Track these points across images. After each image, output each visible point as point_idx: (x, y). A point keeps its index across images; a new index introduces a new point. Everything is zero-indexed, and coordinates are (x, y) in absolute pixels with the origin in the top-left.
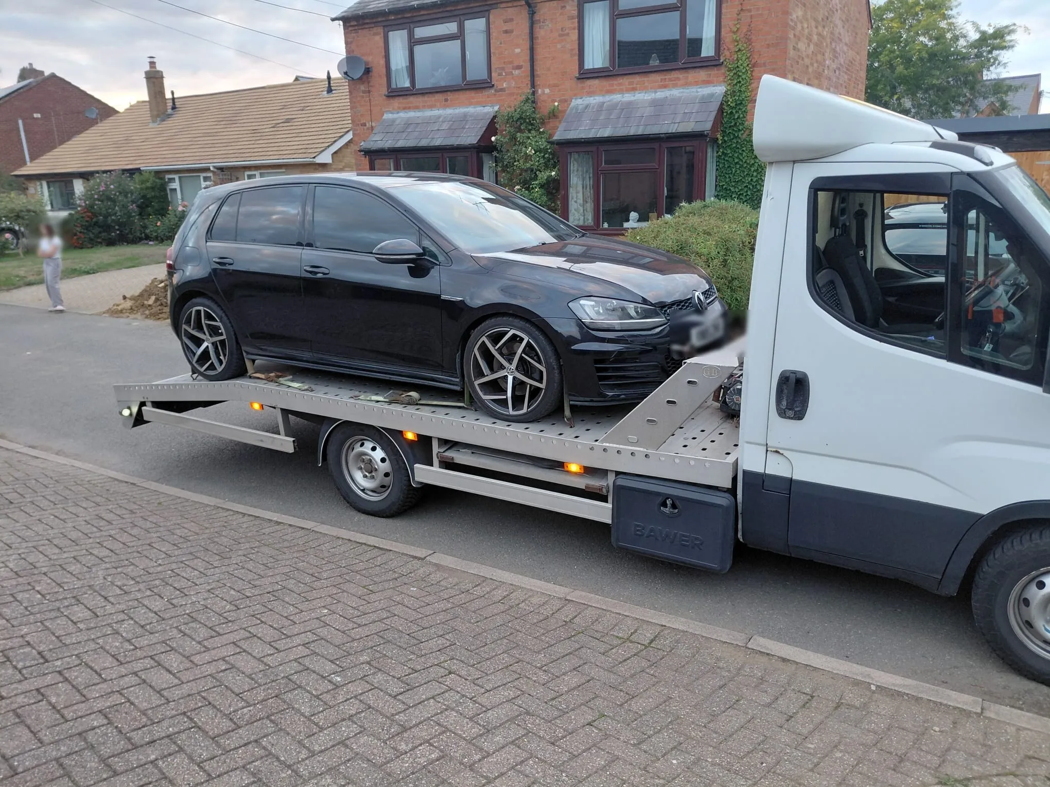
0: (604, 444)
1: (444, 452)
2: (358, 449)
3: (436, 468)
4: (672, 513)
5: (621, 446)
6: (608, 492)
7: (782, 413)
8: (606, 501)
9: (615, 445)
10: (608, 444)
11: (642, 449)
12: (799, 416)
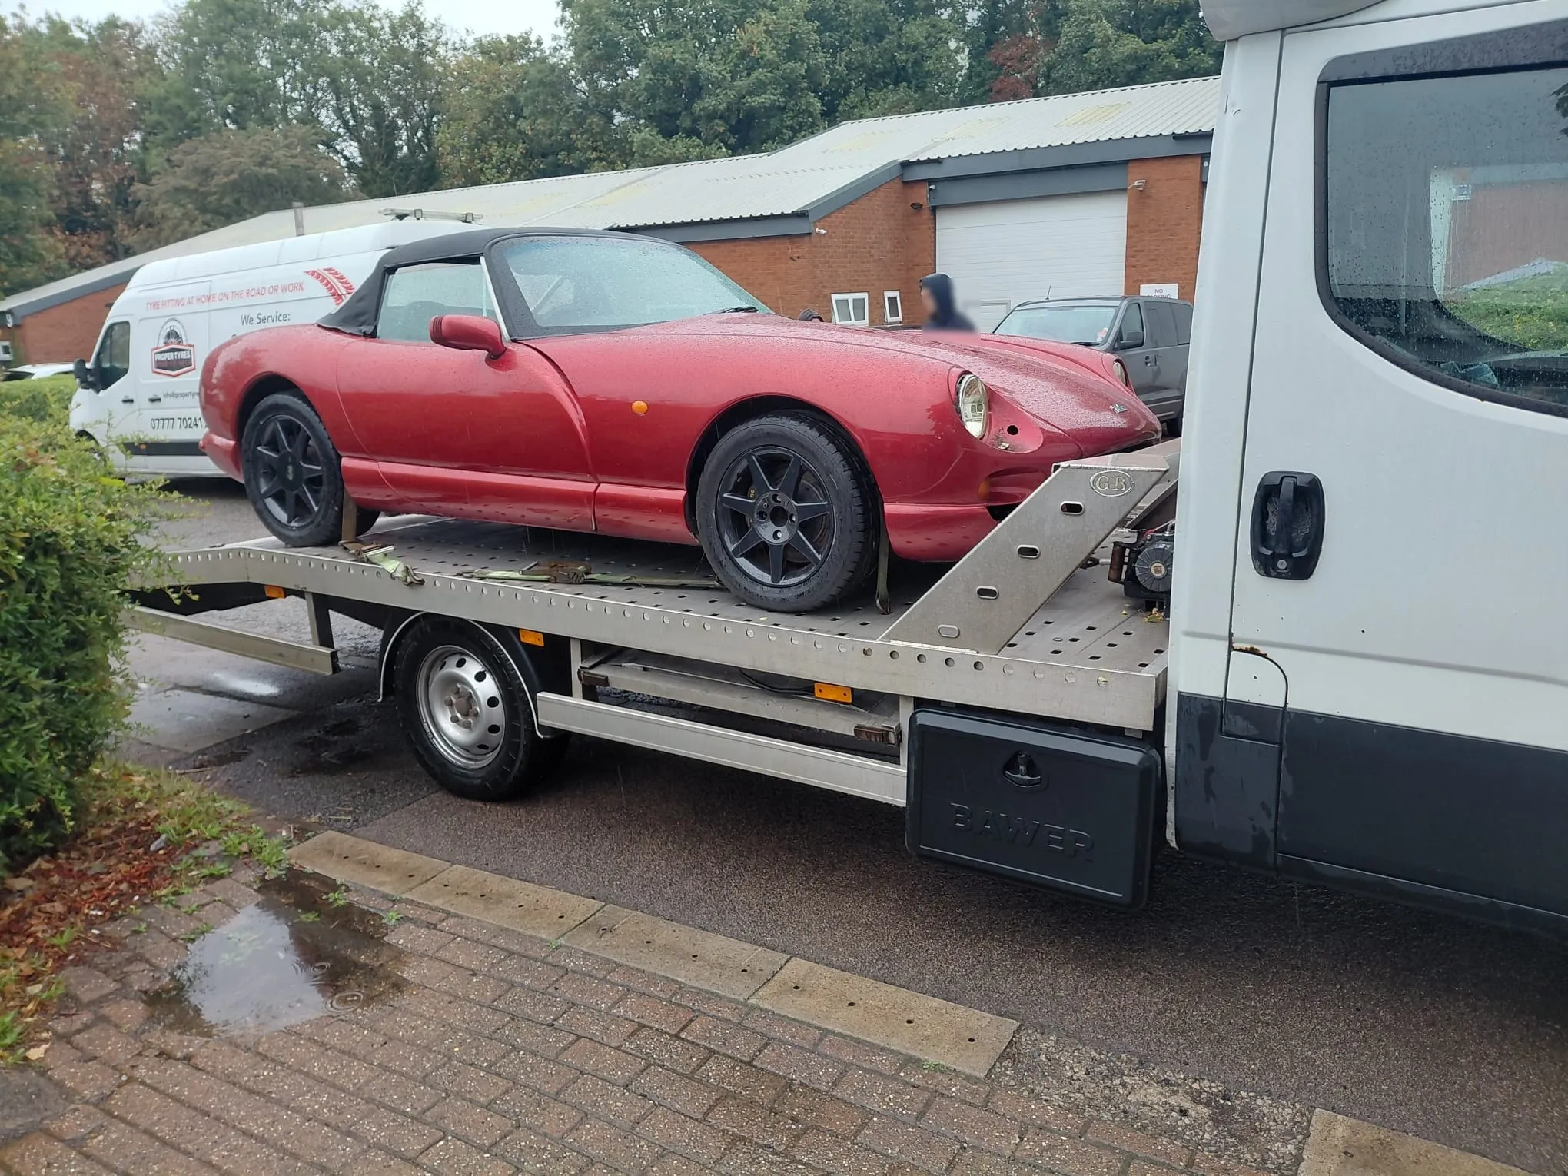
0: (893, 642)
1: (592, 667)
2: (451, 668)
3: (577, 700)
4: (1029, 783)
5: (926, 646)
6: (899, 741)
7: (1266, 566)
8: (897, 763)
9: (913, 645)
10: (899, 643)
11: (968, 651)
12: (1302, 569)
